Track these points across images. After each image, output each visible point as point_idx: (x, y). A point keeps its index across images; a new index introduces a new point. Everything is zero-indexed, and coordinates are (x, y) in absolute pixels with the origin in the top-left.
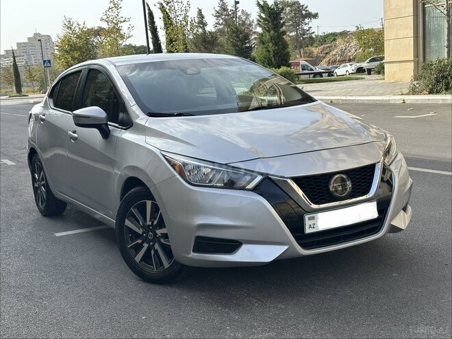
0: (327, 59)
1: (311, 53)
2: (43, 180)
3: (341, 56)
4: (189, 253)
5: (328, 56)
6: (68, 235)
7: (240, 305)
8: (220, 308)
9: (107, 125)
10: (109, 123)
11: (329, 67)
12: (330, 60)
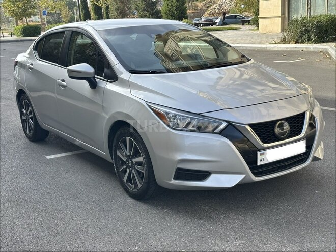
0: (208, 12)
1: (196, 6)
2: (30, 113)
3: (219, 9)
4: (171, 180)
5: (209, 9)
6: (57, 158)
7: (210, 218)
8: (196, 220)
9: (94, 78)
10: (96, 76)
11: (211, 18)
12: (211, 12)
